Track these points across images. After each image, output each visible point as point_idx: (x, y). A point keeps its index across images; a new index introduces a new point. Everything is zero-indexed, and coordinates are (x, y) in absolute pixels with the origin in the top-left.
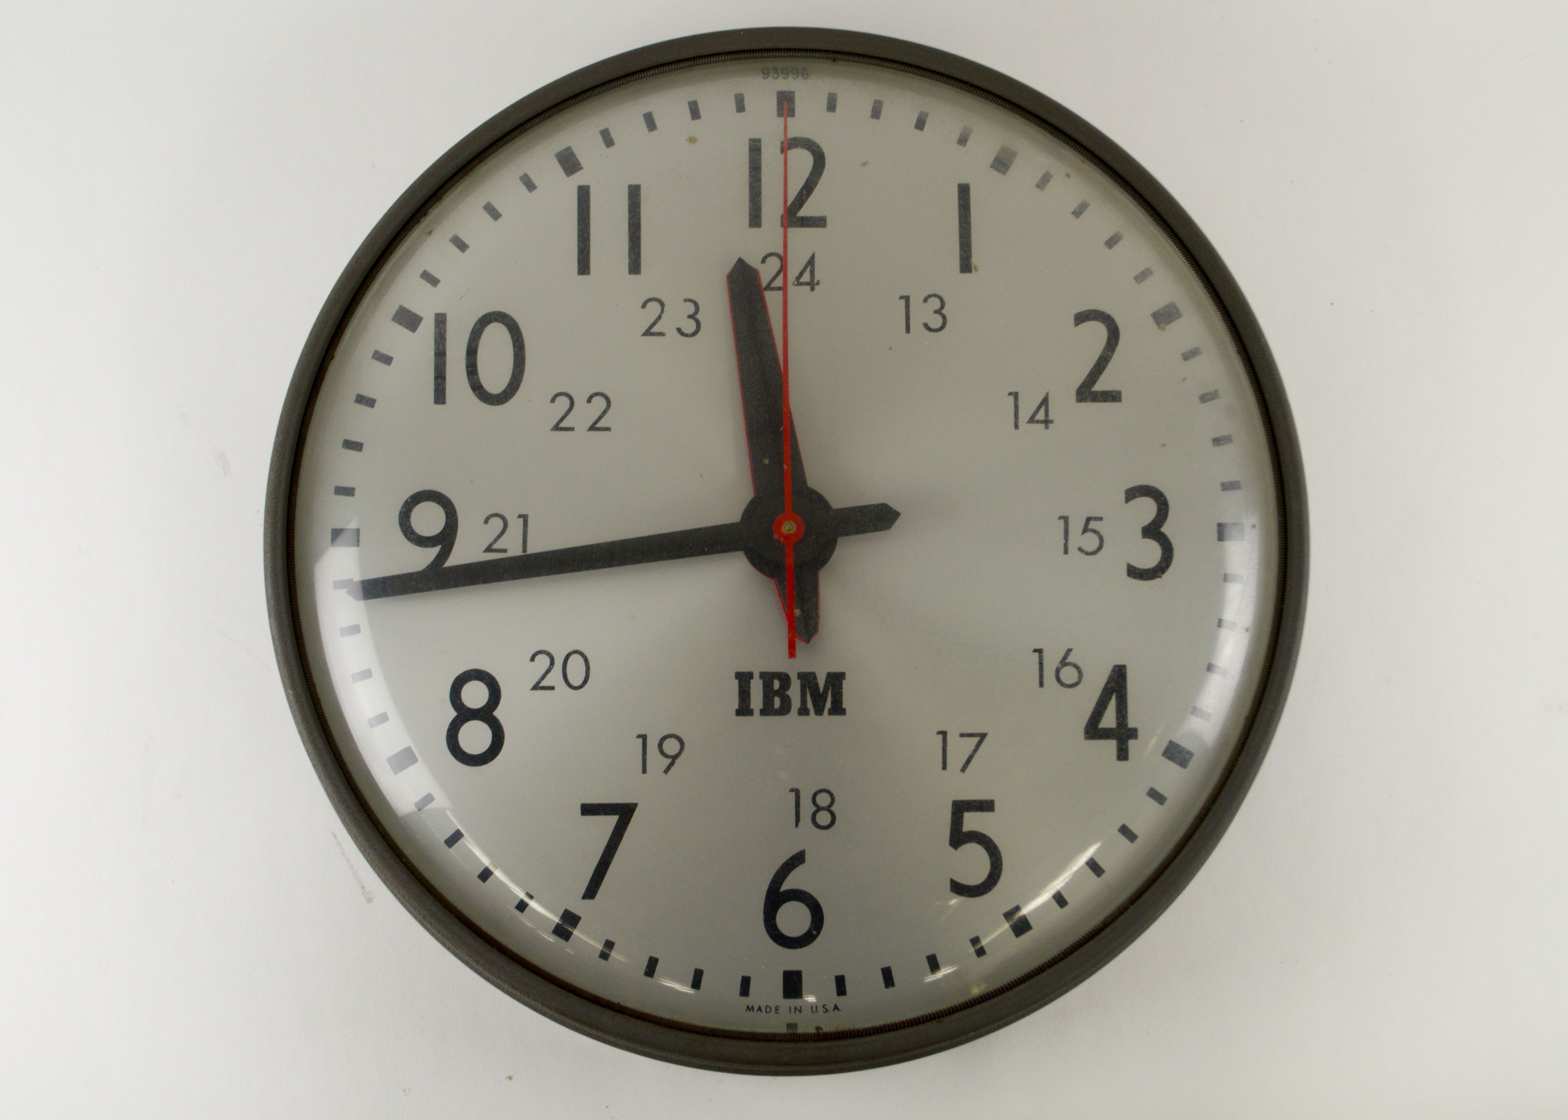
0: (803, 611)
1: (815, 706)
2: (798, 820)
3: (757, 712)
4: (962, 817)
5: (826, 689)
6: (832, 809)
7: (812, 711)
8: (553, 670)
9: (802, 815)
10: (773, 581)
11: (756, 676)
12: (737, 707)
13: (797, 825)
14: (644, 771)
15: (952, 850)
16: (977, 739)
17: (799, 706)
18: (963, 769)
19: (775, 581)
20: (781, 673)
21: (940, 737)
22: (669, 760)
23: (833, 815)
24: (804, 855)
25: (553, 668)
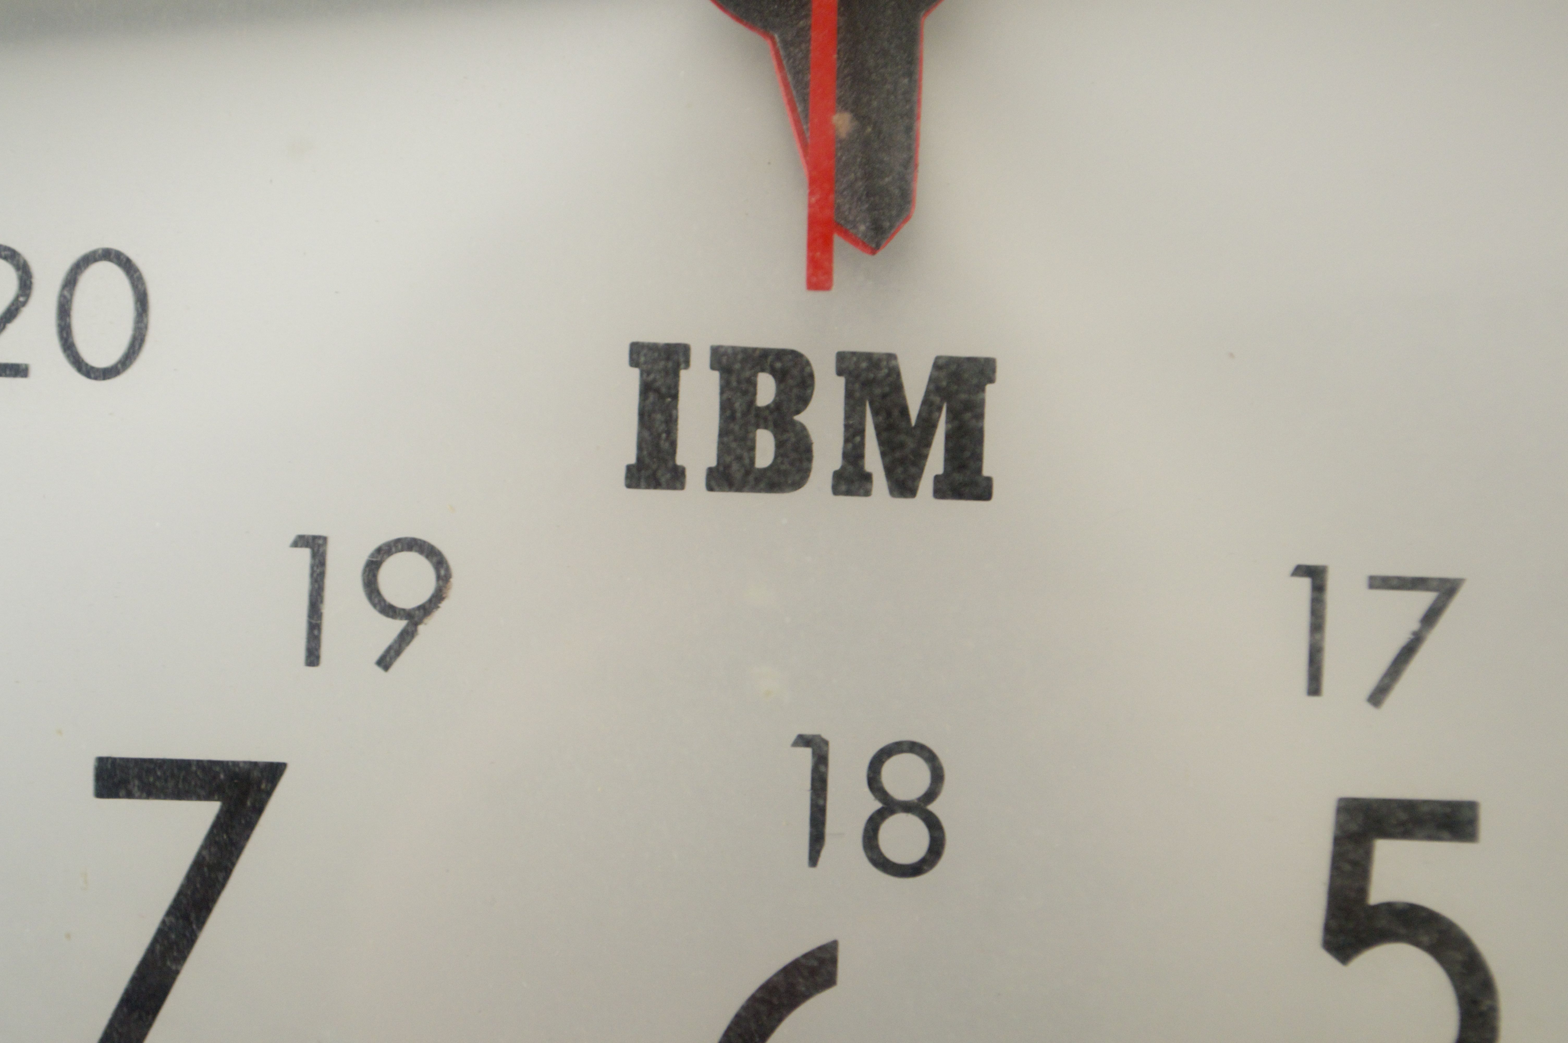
0: (861, 118)
1: (889, 471)
2: (817, 839)
3: (696, 477)
4: (1368, 855)
5: (929, 407)
6: (933, 807)
7: (880, 482)
8: (26, 313)
9: (831, 827)
10: (766, 44)
11: (700, 358)
12: (632, 460)
13: (814, 859)
14: (313, 657)
15: (1329, 961)
16: (1424, 599)
17: (837, 463)
18: (1378, 696)
19: (774, 44)
20: (780, 354)
21: (1305, 583)
22: (400, 624)
23: (934, 825)
24: (834, 961)
25: (24, 304)
